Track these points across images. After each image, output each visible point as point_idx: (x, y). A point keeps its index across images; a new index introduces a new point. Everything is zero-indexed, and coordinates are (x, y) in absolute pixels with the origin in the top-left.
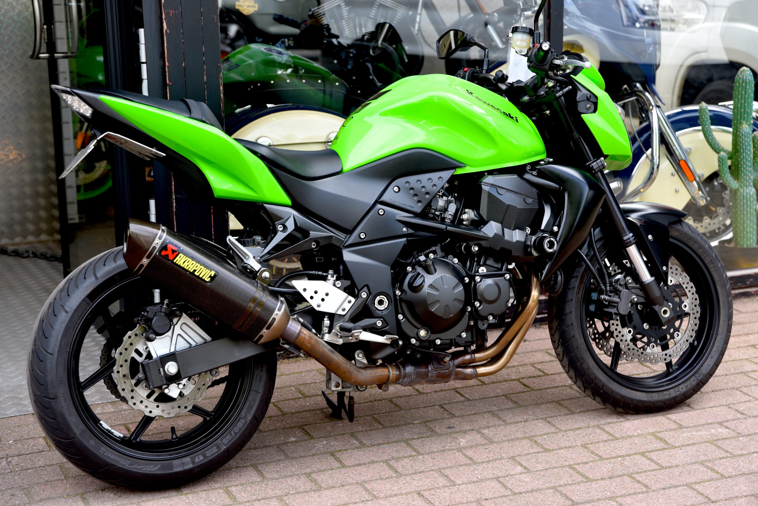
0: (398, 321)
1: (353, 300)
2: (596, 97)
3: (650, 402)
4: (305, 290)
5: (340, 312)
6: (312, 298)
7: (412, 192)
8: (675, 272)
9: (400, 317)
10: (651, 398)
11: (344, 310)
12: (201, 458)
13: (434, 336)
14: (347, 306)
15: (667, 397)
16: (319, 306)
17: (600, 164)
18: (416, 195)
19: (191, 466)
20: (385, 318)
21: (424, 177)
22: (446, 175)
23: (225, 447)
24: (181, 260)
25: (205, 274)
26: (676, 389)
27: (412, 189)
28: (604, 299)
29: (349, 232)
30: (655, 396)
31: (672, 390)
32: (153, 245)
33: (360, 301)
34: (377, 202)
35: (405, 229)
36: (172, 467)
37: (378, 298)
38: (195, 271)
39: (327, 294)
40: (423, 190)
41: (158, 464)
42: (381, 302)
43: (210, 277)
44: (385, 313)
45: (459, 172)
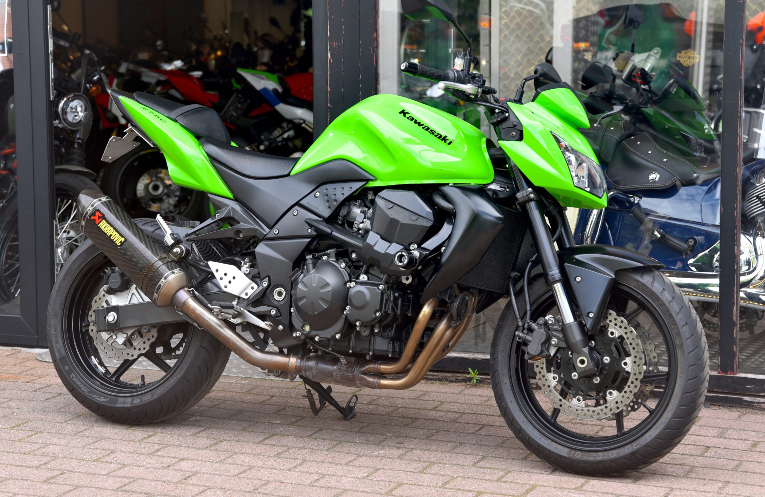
0: (291, 313)
1: (256, 286)
2: (521, 125)
3: (570, 459)
4: (217, 271)
5: (243, 296)
6: (221, 279)
7: (326, 198)
8: (619, 324)
9: (292, 310)
10: (571, 456)
11: (246, 294)
12: (138, 401)
13: (313, 333)
14: (250, 292)
15: (591, 459)
16: (226, 287)
17: (525, 194)
18: (328, 201)
19: (129, 405)
20: (279, 308)
21: (338, 186)
22: (357, 186)
23: (156, 397)
24: (103, 225)
25: (118, 239)
26: (606, 453)
27: (327, 195)
28: (518, 335)
29: (271, 227)
30: (578, 455)
31: (601, 454)
32: (87, 210)
33: (261, 288)
34: (298, 204)
35: (310, 230)
36: (116, 402)
37: (278, 289)
38: (111, 235)
39: (234, 278)
40: (333, 197)
41: (108, 398)
42: (280, 294)
43: (121, 242)
44: (281, 303)
45: (371, 184)
